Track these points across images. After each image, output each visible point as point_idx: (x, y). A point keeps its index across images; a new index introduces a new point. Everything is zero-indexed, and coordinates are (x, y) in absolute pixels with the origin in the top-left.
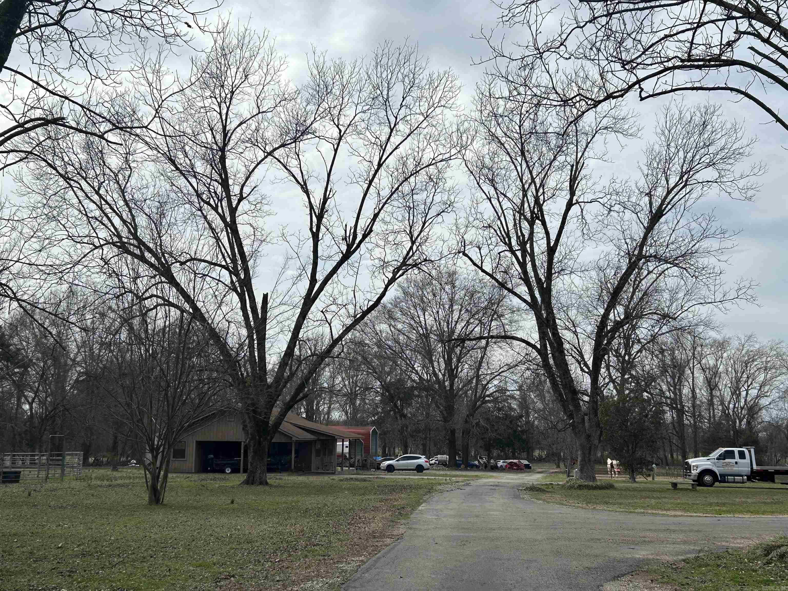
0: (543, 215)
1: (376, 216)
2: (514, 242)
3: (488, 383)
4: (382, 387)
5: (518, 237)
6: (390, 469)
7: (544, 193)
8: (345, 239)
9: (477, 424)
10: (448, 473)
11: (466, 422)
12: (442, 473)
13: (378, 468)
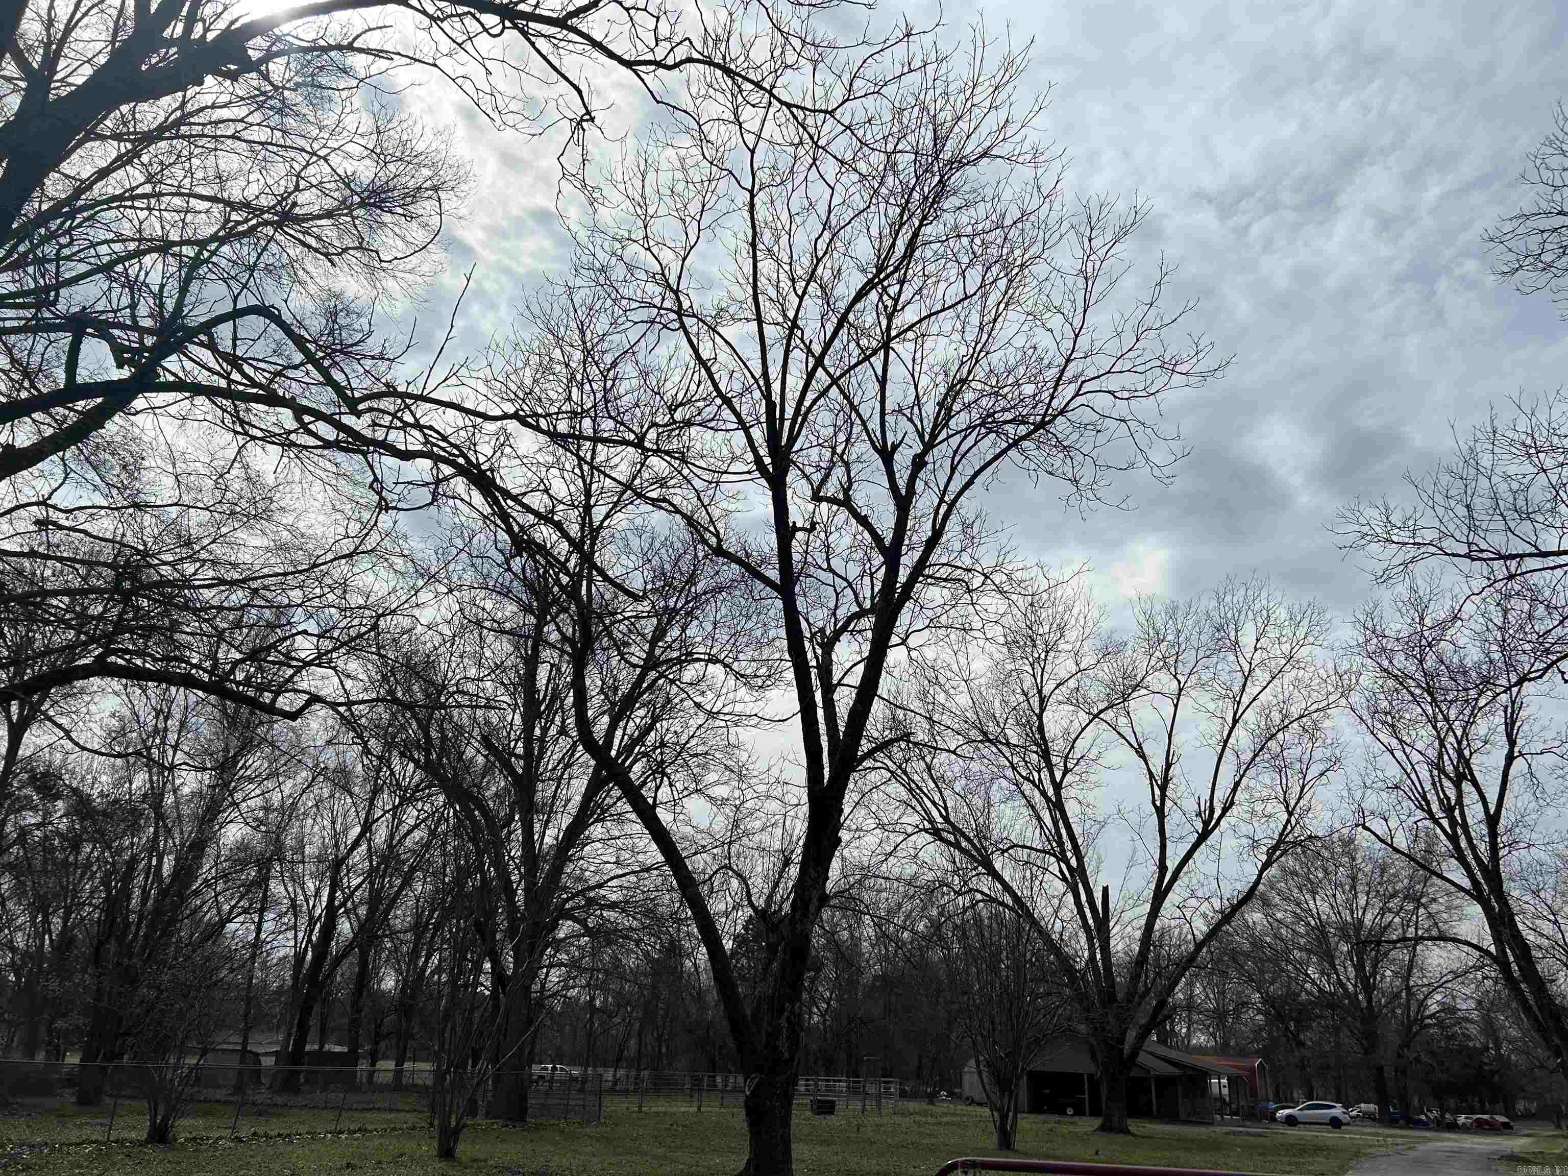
0: (1471, 773)
1: (1237, 784)
2: (1435, 807)
3: (1425, 998)
4: (1264, 1001)
5: (1441, 801)
6: (1291, 1121)
7: (1469, 745)
8: (1199, 814)
9: (1417, 1060)
10: (1380, 1131)
11: (1400, 1056)
12: (1369, 1130)
13: (1273, 1119)
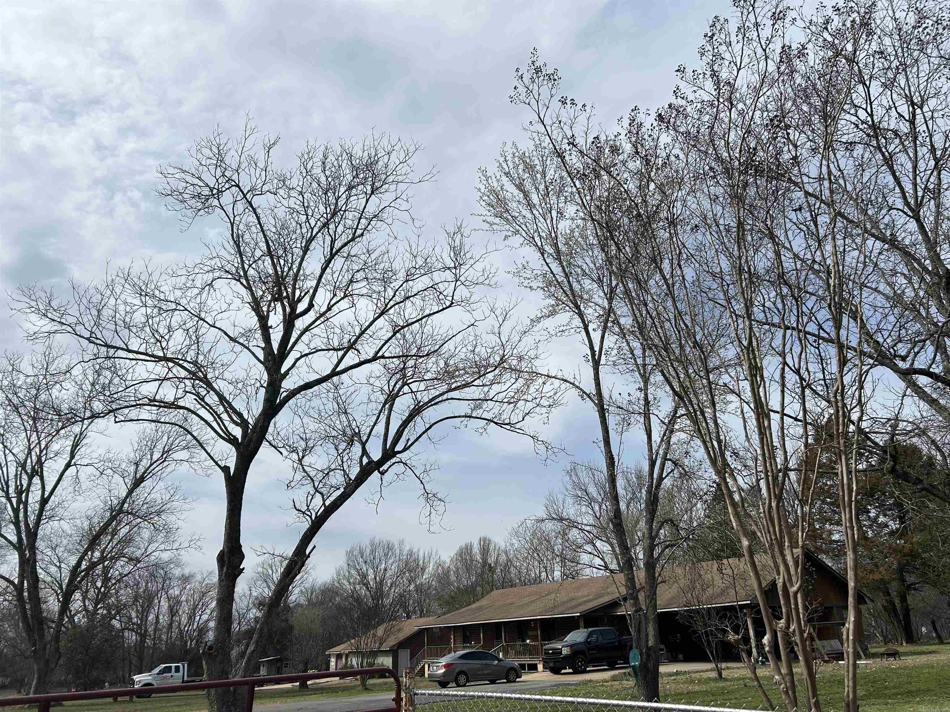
0: (42, 471)
7: (46, 454)
